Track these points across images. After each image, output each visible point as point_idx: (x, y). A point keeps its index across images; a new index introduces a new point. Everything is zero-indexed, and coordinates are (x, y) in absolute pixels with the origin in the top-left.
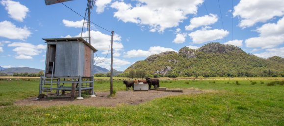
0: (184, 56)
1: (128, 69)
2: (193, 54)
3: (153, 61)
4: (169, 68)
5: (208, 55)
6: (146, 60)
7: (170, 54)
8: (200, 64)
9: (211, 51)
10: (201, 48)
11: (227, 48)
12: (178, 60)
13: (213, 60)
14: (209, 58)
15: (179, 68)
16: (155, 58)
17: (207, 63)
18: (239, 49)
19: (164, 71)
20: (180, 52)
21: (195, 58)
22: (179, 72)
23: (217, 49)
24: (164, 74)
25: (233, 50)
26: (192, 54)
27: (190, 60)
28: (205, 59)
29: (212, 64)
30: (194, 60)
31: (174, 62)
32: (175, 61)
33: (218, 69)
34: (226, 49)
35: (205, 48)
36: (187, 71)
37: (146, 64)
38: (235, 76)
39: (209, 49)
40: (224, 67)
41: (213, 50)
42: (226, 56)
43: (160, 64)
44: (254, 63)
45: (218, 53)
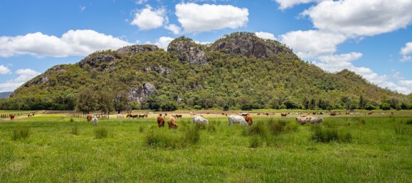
0: (182, 60)
2: (201, 54)
3: (104, 67)
4: (149, 86)
5: (234, 60)
6: (81, 65)
7: (147, 53)
8: (220, 80)
9: (238, 51)
10: (217, 42)
11: (269, 47)
12: (169, 67)
13: (245, 71)
14: (236, 65)
15: (174, 87)
16: (109, 59)
17: (234, 77)
18: (290, 52)
19: (139, 93)
20: (172, 48)
21: (207, 65)
22: (176, 98)
23: (251, 48)
24: (139, 101)
25: (280, 53)
26: (199, 55)
27: (196, 69)
28: (228, 67)
29: (245, 80)
30: (205, 71)
31: (158, 71)
32: (163, 70)
33: (259, 92)
34: (268, 50)
35: (226, 42)
36: (192, 95)
39: (235, 47)
40: (271, 89)
41: (243, 50)
42: (271, 65)
43: (124, 76)
45: (253, 58)
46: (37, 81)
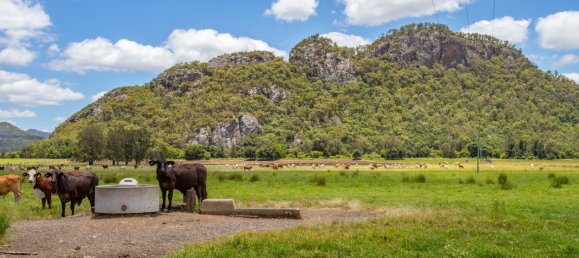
0: (312, 75)
1: (72, 120)
2: (345, 65)
3: (186, 89)
4: (249, 119)
5: (401, 73)
6: (152, 87)
7: (256, 64)
8: (371, 109)
9: (413, 57)
10: (377, 42)
11: (472, 48)
12: (287, 87)
13: (419, 91)
14: (405, 83)
15: (289, 120)
16: (193, 77)
17: (398, 102)
18: (517, 54)
19: (231, 131)
20: (297, 55)
21: (354, 83)
22: (290, 139)
23: (436, 51)
24: (230, 143)
25: (494, 58)
26: (340, 66)
27: (334, 89)
28: (391, 86)
29: (416, 108)
30: (349, 92)
31: (268, 96)
32: (276, 93)
33: (436, 129)
34: (469, 53)
35: (392, 43)
36: (319, 133)
37: (151, 99)
38: (497, 156)
39: (406, 49)
40: (460, 122)
41: (421, 54)
42: (469, 78)
43: (211, 105)
44: (565, 108)
45: (439, 68)
46: (87, 114)
